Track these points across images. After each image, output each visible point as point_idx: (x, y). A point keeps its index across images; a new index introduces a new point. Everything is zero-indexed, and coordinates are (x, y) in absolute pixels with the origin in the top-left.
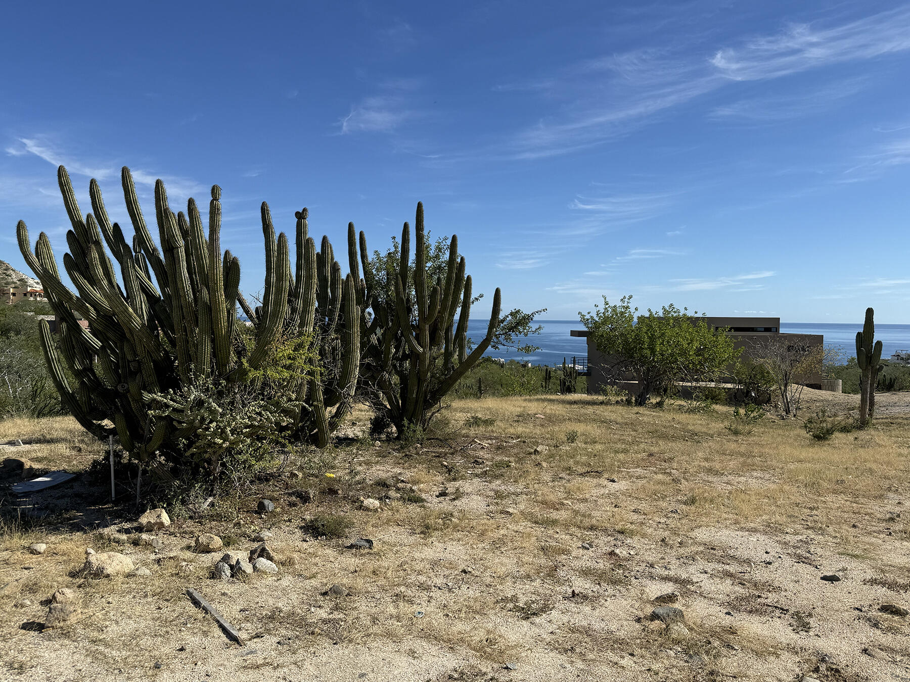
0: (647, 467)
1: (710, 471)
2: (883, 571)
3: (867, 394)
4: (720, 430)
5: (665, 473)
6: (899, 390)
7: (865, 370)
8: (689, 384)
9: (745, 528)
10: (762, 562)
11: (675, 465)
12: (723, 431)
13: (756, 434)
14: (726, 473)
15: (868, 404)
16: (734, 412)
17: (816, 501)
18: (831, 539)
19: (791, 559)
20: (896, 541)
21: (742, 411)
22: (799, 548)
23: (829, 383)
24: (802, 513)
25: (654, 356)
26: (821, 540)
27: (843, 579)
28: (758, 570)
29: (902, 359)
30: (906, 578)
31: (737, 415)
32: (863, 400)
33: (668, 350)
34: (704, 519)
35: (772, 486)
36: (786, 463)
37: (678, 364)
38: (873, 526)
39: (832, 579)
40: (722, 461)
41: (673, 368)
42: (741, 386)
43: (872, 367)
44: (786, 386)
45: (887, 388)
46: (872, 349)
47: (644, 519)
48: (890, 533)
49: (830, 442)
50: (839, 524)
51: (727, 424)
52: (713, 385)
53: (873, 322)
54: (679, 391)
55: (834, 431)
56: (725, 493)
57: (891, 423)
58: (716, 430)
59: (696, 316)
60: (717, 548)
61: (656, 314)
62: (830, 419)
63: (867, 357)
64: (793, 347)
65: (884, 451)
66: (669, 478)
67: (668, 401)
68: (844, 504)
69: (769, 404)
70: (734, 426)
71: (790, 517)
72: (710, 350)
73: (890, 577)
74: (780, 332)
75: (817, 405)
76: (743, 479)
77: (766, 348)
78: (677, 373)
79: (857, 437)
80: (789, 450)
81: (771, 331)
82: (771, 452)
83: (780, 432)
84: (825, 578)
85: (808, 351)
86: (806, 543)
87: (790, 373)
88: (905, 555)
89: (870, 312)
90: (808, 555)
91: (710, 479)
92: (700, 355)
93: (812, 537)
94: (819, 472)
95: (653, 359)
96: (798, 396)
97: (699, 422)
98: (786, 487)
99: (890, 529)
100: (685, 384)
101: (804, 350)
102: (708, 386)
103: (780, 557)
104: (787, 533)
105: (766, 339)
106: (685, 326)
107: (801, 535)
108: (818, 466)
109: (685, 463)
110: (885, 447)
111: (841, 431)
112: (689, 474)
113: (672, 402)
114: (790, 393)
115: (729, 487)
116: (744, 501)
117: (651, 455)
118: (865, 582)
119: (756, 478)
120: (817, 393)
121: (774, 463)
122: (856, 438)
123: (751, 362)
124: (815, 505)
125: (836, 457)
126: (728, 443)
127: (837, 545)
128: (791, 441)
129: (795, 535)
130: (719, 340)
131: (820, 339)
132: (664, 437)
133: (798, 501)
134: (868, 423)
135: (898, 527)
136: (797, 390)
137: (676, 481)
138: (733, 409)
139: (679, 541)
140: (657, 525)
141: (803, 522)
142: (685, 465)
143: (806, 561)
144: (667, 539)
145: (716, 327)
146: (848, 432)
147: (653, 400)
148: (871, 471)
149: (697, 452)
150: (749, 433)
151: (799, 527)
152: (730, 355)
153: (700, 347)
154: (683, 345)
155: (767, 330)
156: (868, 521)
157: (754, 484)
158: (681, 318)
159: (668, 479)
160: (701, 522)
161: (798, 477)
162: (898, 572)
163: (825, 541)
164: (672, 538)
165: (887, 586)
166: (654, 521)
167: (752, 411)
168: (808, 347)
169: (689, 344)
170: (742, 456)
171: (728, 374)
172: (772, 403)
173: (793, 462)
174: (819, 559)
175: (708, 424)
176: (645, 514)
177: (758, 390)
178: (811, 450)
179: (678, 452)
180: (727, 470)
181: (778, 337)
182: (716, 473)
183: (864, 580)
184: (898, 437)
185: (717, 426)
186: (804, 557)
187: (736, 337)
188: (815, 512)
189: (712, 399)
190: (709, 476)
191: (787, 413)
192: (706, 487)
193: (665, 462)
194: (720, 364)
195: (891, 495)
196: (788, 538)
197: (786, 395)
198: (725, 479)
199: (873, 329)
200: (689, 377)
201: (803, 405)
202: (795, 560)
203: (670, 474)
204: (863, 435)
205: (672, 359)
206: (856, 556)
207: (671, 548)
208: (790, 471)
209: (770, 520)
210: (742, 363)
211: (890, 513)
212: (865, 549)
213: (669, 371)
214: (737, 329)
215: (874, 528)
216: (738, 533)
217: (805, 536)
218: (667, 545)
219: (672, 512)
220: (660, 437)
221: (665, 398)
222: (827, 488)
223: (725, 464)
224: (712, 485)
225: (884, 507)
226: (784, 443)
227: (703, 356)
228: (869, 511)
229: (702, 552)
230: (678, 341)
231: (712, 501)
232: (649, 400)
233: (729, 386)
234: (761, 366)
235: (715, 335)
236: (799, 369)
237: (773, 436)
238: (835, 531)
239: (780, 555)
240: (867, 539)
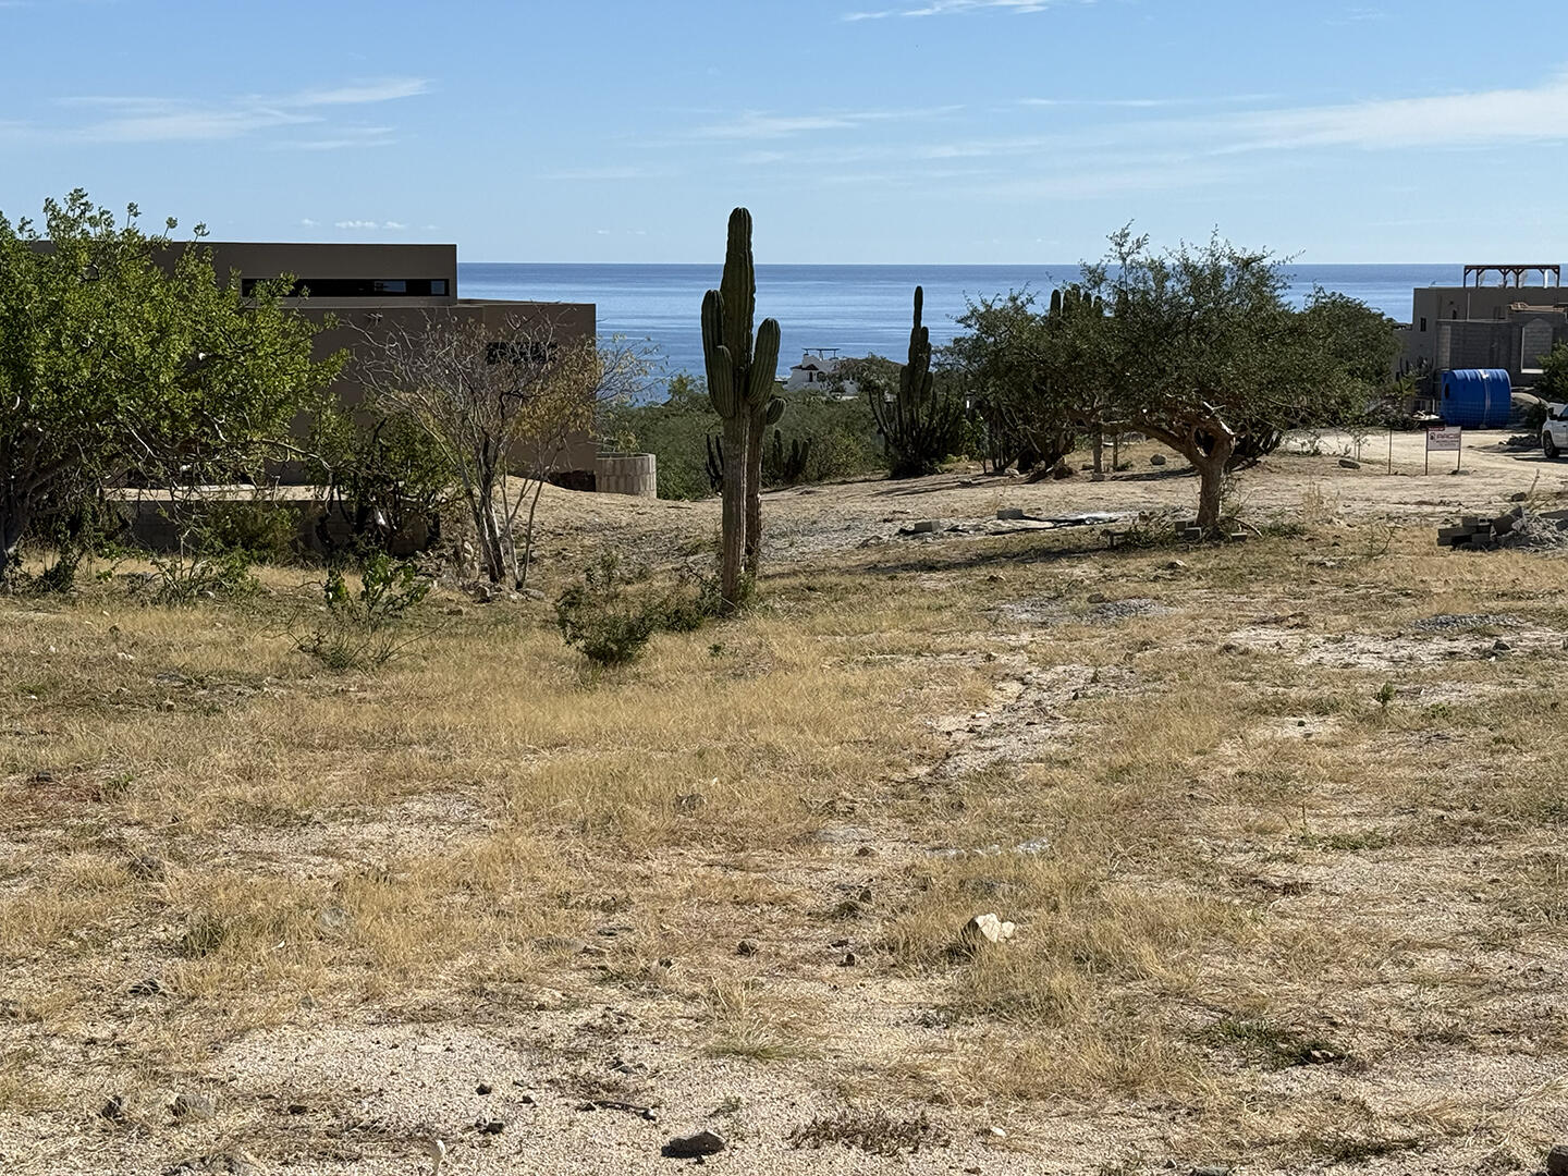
0: (28, 828)
1: (262, 815)
2: (843, 1091)
3: (739, 498)
4: (284, 659)
5: (100, 844)
6: (820, 479)
7: (731, 418)
8: (163, 495)
9: (401, 1013)
10: (469, 1128)
11: (135, 810)
12: (295, 660)
13: (406, 660)
14: (318, 816)
15: (742, 530)
16: (328, 589)
17: (621, 878)
18: (681, 1005)
19: (562, 1100)
20: (868, 981)
21: (353, 583)
22: (583, 1054)
23: (618, 466)
24: (581, 927)
25: (26, 394)
26: (651, 1015)
27: (731, 1143)
28: (458, 1160)
29: (822, 378)
30: (911, 1104)
31: (338, 597)
32: (729, 519)
33: (77, 368)
34: (256, 1001)
35: (478, 845)
36: (514, 754)
37: (117, 423)
38: (796, 939)
39: (696, 1148)
40: (299, 775)
41: (100, 438)
42: (339, 492)
43: (753, 408)
44: (487, 484)
45: (786, 474)
46: (749, 349)
47: (32, 1037)
48: (850, 958)
49: (641, 669)
50: (695, 948)
51: (304, 633)
52: (245, 492)
53: (751, 261)
54: (125, 524)
55: (651, 628)
56: (323, 891)
57: (808, 588)
58: (268, 659)
59: (176, 236)
60: (309, 1104)
61: (21, 229)
62: (629, 588)
63: (736, 373)
64: (503, 346)
65: (802, 683)
66: (115, 862)
67: (90, 566)
68: (704, 877)
69: (434, 549)
70: (330, 640)
71: (547, 945)
72: (231, 367)
73: (865, 1107)
74: (459, 297)
75: (586, 542)
76: (376, 831)
77: (419, 354)
78: (118, 455)
79: (717, 643)
80: (518, 710)
81: (428, 293)
82: (462, 721)
83: (482, 646)
84: (676, 1150)
85: (553, 359)
86: (607, 1033)
87: (499, 440)
88: (898, 1025)
89: (740, 224)
90: (616, 1075)
91: (266, 845)
92: (195, 385)
93: (621, 1008)
94: (621, 777)
95: (25, 407)
96: (526, 517)
97: (208, 635)
98: (523, 843)
99: (846, 943)
100: (149, 495)
101: (539, 357)
102: (229, 497)
103: (527, 1100)
104: (541, 1007)
105: (414, 321)
106: (134, 275)
107: (588, 1006)
108: (615, 757)
109: (170, 794)
110: (802, 668)
111: (668, 628)
112: (188, 838)
113: (104, 565)
114: (500, 507)
115: (336, 868)
116: (388, 911)
117: (40, 780)
118: (796, 1139)
119: (421, 820)
120: (585, 501)
121: (478, 761)
122: (717, 648)
123: (369, 406)
124: (618, 891)
125: (667, 719)
126: (315, 704)
127: (701, 1024)
128: (519, 675)
129: (568, 1010)
130: (258, 328)
131: (584, 316)
132: (85, 702)
133: (563, 886)
134: (745, 595)
135: (870, 931)
136: (522, 496)
137: (142, 869)
138: (322, 576)
139: (173, 1102)
140: (85, 1054)
141: (587, 959)
142: (169, 802)
143: (611, 1098)
144: (127, 1101)
145: (245, 282)
146: (690, 629)
147: (31, 565)
148: (772, 753)
149: (213, 750)
150: (382, 660)
151: (576, 978)
152: (300, 383)
153: (196, 355)
154: (132, 349)
155: (418, 288)
156: (783, 925)
157: (415, 842)
158: (117, 245)
159: (110, 866)
160: (247, 1016)
161: (556, 801)
162: (888, 1087)
163: (664, 1018)
164: (144, 1095)
165: (860, 1138)
166: (72, 1040)
167: (387, 582)
168: (553, 346)
169: (153, 343)
170: (367, 745)
171: (297, 453)
172: (443, 547)
173: (535, 752)
174: (650, 1083)
175: (240, 640)
176: (33, 1018)
177: (397, 503)
178: (586, 702)
179: (142, 757)
180: (321, 806)
181: (456, 312)
182: (288, 820)
183: (793, 1134)
184: (834, 633)
185: (274, 643)
186: (603, 1087)
187: (316, 316)
188: (619, 918)
189: (245, 546)
190: (262, 835)
191: (493, 579)
192: (255, 879)
193: (98, 800)
194: (266, 415)
195: (838, 828)
196: (546, 1022)
197: (489, 518)
198: (317, 837)
199: (752, 281)
200: (160, 471)
201: (544, 547)
202: (576, 1103)
203: (118, 845)
204: (733, 634)
205: (93, 402)
206: (760, 1055)
207: (145, 1133)
208: (531, 783)
209: (482, 966)
210: (340, 410)
211: (842, 887)
212: (785, 1025)
213: (85, 451)
214: (321, 288)
215: (802, 948)
216: (377, 1033)
217: (600, 1009)
218: (125, 1125)
219: (136, 991)
220: (68, 706)
221: (75, 551)
222: (652, 830)
223: (314, 781)
224: (275, 867)
225: (820, 870)
226: (500, 687)
227: (207, 387)
228: (782, 890)
229: (258, 1131)
230: (115, 335)
231: (278, 927)
232: (18, 563)
233: (300, 493)
234: (404, 416)
235: (244, 310)
236: (527, 421)
237: (460, 665)
238: (690, 976)
239: (527, 1093)
240: (783, 989)
